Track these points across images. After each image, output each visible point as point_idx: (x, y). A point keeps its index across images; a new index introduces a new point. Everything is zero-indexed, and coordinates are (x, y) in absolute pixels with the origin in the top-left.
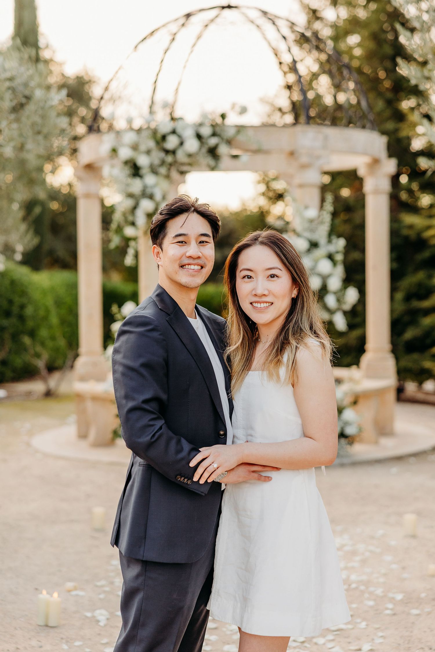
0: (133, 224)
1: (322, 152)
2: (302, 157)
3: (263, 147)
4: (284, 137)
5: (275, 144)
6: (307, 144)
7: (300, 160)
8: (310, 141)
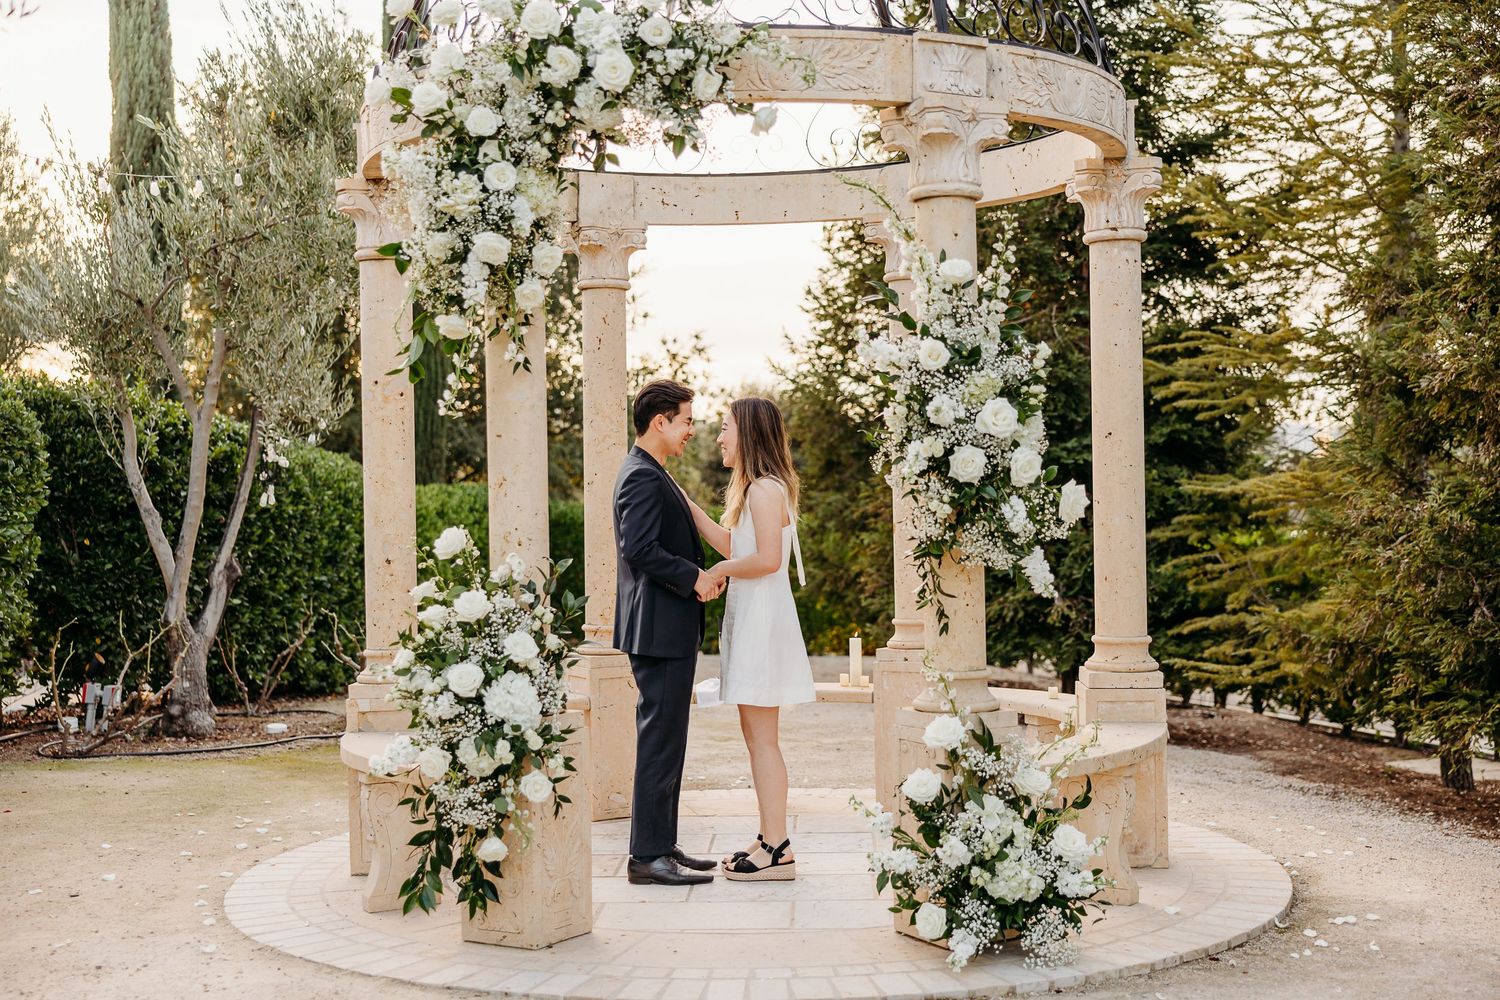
0: (457, 300)
1: (984, 105)
2: (930, 117)
3: (820, 84)
4: (879, 60)
5: (856, 81)
6: (943, 81)
7: (924, 124)
8: (952, 73)
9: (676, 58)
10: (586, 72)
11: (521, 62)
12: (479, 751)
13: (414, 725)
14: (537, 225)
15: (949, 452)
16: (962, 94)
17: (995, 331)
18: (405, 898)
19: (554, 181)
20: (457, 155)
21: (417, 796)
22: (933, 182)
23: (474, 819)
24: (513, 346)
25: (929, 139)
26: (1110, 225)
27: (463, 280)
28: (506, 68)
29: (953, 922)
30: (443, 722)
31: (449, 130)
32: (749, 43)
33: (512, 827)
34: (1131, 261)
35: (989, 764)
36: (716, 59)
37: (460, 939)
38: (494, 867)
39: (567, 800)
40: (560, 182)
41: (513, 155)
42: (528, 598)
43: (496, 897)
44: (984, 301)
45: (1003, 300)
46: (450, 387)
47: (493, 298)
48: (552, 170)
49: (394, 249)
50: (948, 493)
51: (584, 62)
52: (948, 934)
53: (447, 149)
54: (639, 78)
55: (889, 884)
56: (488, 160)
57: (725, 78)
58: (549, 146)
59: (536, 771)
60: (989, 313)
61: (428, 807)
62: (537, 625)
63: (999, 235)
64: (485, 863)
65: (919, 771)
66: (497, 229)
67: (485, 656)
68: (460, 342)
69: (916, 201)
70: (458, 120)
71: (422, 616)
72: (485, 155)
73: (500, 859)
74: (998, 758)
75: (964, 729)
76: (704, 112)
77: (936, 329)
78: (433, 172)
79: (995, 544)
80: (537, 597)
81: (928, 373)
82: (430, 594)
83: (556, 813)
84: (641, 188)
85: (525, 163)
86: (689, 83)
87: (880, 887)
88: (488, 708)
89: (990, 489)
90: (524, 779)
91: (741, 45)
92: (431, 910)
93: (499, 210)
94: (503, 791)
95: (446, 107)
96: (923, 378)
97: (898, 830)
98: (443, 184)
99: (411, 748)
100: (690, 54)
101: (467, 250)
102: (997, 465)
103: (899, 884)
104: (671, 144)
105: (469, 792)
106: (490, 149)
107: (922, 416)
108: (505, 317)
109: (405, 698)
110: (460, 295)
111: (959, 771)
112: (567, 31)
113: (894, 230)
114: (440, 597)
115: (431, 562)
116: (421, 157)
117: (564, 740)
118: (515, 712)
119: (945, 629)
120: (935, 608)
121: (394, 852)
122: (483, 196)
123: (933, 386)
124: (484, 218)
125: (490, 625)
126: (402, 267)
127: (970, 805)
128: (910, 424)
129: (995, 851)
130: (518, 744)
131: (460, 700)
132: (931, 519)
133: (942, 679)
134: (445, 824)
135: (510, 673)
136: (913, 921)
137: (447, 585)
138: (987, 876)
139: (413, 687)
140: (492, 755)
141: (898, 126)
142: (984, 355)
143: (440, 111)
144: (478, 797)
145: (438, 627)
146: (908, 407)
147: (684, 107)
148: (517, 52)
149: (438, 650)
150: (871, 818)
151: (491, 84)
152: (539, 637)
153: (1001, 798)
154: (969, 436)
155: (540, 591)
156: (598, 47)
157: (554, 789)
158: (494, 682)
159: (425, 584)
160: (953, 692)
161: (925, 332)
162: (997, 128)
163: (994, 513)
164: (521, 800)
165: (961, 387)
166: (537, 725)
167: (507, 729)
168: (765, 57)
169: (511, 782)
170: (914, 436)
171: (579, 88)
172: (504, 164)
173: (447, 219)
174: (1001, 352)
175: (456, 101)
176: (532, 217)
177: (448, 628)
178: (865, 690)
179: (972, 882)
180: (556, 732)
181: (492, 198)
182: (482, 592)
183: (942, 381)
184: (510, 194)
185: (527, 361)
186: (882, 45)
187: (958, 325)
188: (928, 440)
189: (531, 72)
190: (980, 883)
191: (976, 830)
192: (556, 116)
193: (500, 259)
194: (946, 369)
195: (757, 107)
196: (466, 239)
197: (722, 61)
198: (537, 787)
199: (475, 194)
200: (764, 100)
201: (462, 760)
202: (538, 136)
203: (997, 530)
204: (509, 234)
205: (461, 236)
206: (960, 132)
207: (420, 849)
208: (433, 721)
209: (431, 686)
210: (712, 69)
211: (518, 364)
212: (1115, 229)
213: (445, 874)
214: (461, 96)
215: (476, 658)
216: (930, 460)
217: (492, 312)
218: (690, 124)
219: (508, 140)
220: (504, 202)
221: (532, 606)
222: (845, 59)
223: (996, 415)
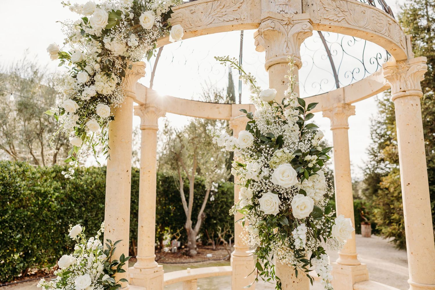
4: (244, 6)
5: (232, 17)
6: (276, 10)
8: (281, 6)
26: (402, 90)
34: (414, 105)
50: (258, 221)
89: (284, 220)
122: (77, 86)
141: (259, 37)
162: (304, 26)
200: (192, 33)
212: (405, 91)
222: (228, 8)
223: (283, 174)
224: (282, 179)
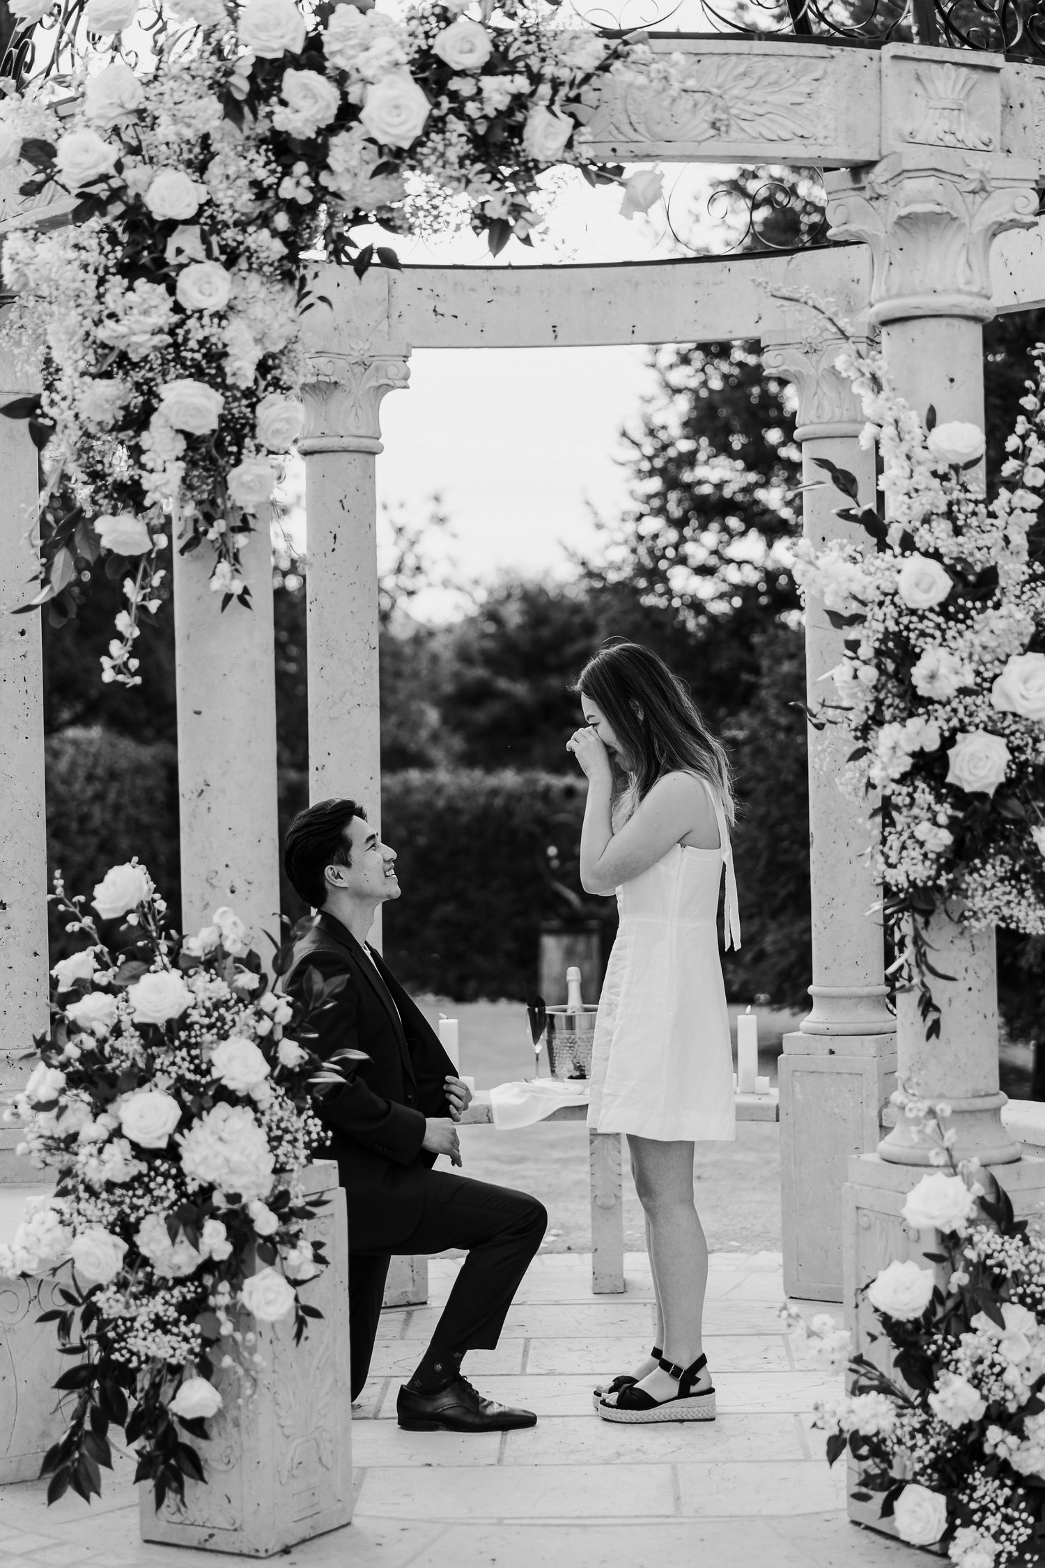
0: (132, 492)
1: (994, 164)
2: (911, 186)
3: (734, 134)
4: (826, 91)
5: (787, 126)
6: (931, 126)
7: (901, 196)
8: (946, 113)
9: (498, 91)
10: (348, 113)
11: (240, 97)
12: (173, 1235)
13: (63, 1193)
14: (263, 367)
15: (948, 742)
16: (961, 146)
17: (1020, 541)
18: (50, 1477)
19: (291, 294)
20: (130, 250)
21: (69, 1308)
22: (914, 293)
23: (162, 1347)
24: (224, 567)
25: (907, 222)
27: (144, 459)
28: (214, 106)
29: (958, 1515)
30: (110, 1186)
31: (117, 208)
32: (617, 65)
33: (227, 1361)
35: (1012, 1255)
36: (563, 91)
37: (137, 1538)
38: (198, 1426)
39: (316, 1314)
40: (302, 295)
41: (223, 249)
42: (248, 980)
43: (198, 1472)
44: (1004, 493)
45: (1034, 490)
46: (121, 637)
47: (190, 487)
48: (288, 277)
49: (26, 408)
50: (945, 812)
51: (344, 95)
52: (948, 1536)
53: (114, 240)
54: (435, 124)
55: (846, 1452)
56: (183, 259)
57: (578, 124)
58: (283, 236)
59: (268, 1270)
60: (1012, 510)
61: (86, 1326)
62: (264, 1027)
63: (1029, 384)
64: (182, 1421)
65: (896, 1266)
66: (198, 374)
67: (180, 1078)
68: (134, 561)
69: (885, 323)
70: (131, 192)
71: (73, 1011)
72: (179, 251)
73: (209, 1413)
74: (1026, 1240)
75: (971, 1197)
76: (540, 179)
77: (923, 538)
78: (92, 280)
79: (1021, 892)
80: (263, 979)
81: (913, 612)
82: (86, 973)
83: (298, 1335)
84: (399, 289)
85: (243, 264)
86: (517, 131)
87: (833, 1455)
88: (186, 1165)
89: (1014, 803)
90: (247, 1283)
91: (604, 68)
92: (93, 1495)
93: (202, 343)
94: (212, 1301)
95: (112, 172)
96: (905, 620)
97: (859, 1360)
98: (108, 298)
99: (60, 1231)
100: (521, 84)
101: (148, 410)
102: (1026, 763)
103: (864, 1450)
104: (486, 232)
105: (156, 1305)
106: (187, 241)
107: (901, 681)
108: (209, 519)
109: (48, 1149)
110: (136, 483)
111: (961, 1265)
112: (314, 43)
113: (853, 374)
114: (102, 978)
115: (87, 921)
116: (72, 254)
117: (311, 1216)
118: (232, 1171)
119: (934, 1030)
120: (916, 994)
121: (22, 1387)
122: (175, 318)
123: (923, 634)
124: (179, 360)
125: (189, 1027)
126: (41, 436)
127: (980, 1320)
128: (882, 696)
129: (1025, 1397)
130: (235, 1223)
131: (139, 1152)
132: (917, 853)
133: (932, 1112)
134: (116, 1356)
135: (222, 1108)
136: (887, 1510)
137: (115, 960)
138: (1013, 1440)
139: (60, 1131)
140: (195, 1244)
141: (855, 200)
142: (1002, 583)
143: (104, 178)
144: (172, 1313)
145: (102, 1031)
146: (878, 666)
147: (506, 171)
148: (233, 79)
149: (103, 1069)
150: (815, 1341)
151: (189, 134)
152: (267, 1045)
153: (1031, 1308)
154: (982, 716)
155: (267, 967)
156: (368, 73)
157: (296, 1299)
158: (196, 1122)
159: (77, 957)
160: (950, 1135)
161: (908, 543)
162: (1020, 203)
163: (1020, 840)
164: (241, 1316)
165: (968, 634)
166: (266, 1192)
167: (218, 1199)
168: (641, 88)
169: (224, 1287)
170: (888, 714)
171: (334, 140)
172: (209, 266)
173: (113, 357)
174: (1034, 578)
175: (129, 160)
176: (258, 354)
177: (117, 1031)
178: (765, 1101)
179: (988, 1449)
180: (297, 1202)
181: (192, 323)
182: (176, 973)
183: (938, 626)
184: (220, 316)
185: (246, 591)
186: (830, 66)
187: (957, 531)
188: (914, 724)
189: (255, 112)
190: (1002, 1452)
191: (992, 1365)
192: (295, 188)
193: (205, 424)
194: (943, 606)
195: (630, 169)
196: (148, 392)
197: (572, 94)
198: (271, 1296)
199: (164, 317)
200: (636, 158)
201: (144, 1251)
202: (265, 220)
203: (1024, 869)
204: (218, 382)
205: (138, 386)
206: (959, 210)
207: (75, 1396)
208: (97, 1187)
209: (93, 1130)
210: (556, 108)
211: (228, 598)
213: (116, 1434)
214: (135, 151)
215: (163, 1081)
216: (913, 755)
217: (190, 510)
218: (519, 199)
219: (216, 227)
220: (211, 329)
221: (255, 995)
222: (771, 89)
223: (1025, 681)
224: (1025, 693)
